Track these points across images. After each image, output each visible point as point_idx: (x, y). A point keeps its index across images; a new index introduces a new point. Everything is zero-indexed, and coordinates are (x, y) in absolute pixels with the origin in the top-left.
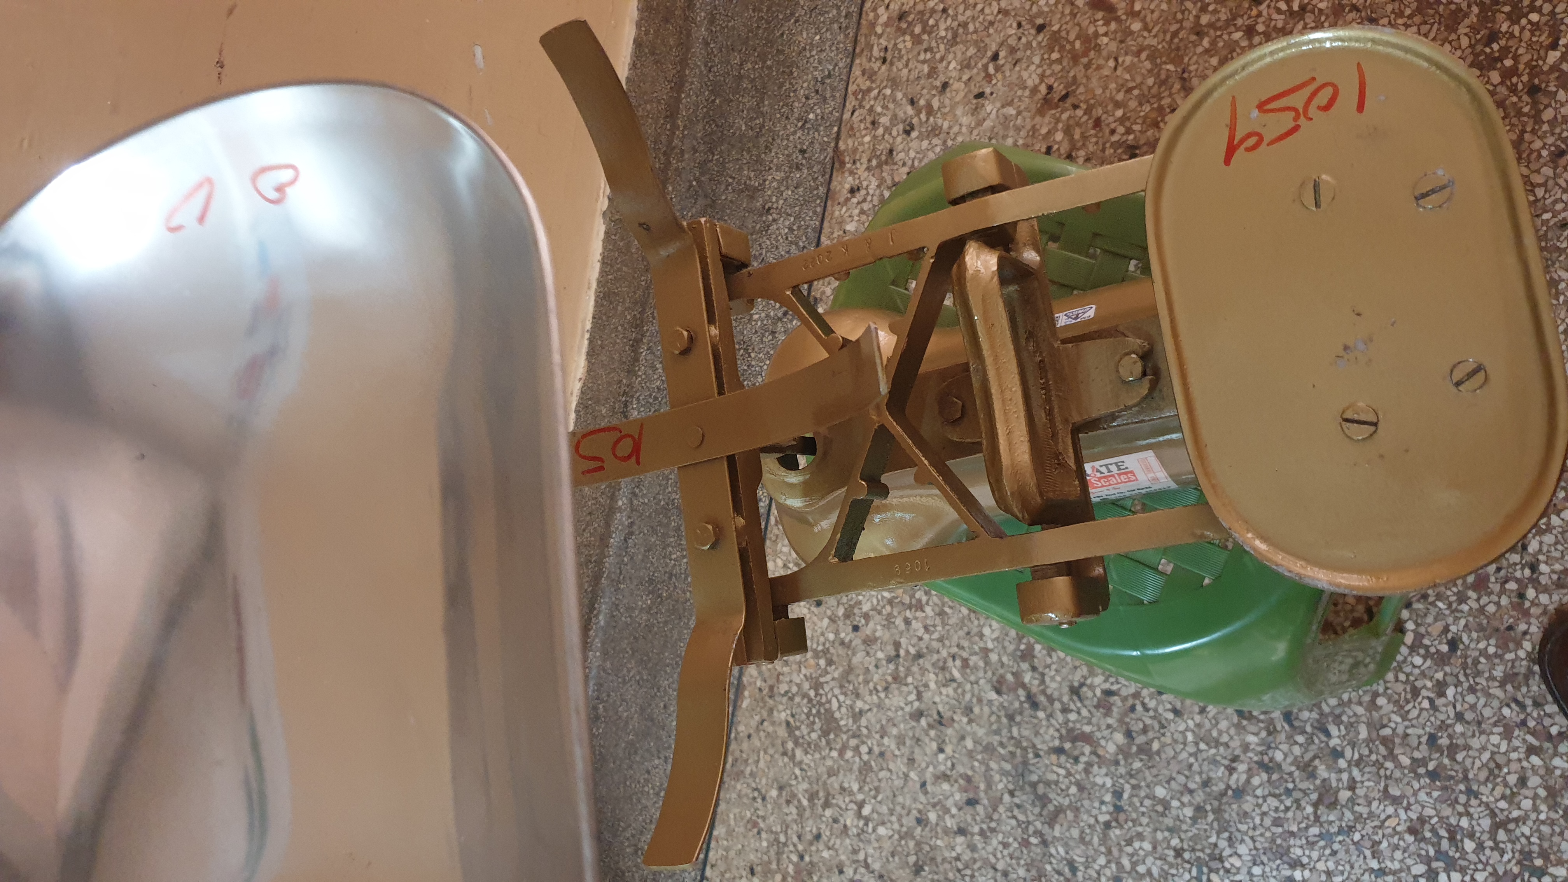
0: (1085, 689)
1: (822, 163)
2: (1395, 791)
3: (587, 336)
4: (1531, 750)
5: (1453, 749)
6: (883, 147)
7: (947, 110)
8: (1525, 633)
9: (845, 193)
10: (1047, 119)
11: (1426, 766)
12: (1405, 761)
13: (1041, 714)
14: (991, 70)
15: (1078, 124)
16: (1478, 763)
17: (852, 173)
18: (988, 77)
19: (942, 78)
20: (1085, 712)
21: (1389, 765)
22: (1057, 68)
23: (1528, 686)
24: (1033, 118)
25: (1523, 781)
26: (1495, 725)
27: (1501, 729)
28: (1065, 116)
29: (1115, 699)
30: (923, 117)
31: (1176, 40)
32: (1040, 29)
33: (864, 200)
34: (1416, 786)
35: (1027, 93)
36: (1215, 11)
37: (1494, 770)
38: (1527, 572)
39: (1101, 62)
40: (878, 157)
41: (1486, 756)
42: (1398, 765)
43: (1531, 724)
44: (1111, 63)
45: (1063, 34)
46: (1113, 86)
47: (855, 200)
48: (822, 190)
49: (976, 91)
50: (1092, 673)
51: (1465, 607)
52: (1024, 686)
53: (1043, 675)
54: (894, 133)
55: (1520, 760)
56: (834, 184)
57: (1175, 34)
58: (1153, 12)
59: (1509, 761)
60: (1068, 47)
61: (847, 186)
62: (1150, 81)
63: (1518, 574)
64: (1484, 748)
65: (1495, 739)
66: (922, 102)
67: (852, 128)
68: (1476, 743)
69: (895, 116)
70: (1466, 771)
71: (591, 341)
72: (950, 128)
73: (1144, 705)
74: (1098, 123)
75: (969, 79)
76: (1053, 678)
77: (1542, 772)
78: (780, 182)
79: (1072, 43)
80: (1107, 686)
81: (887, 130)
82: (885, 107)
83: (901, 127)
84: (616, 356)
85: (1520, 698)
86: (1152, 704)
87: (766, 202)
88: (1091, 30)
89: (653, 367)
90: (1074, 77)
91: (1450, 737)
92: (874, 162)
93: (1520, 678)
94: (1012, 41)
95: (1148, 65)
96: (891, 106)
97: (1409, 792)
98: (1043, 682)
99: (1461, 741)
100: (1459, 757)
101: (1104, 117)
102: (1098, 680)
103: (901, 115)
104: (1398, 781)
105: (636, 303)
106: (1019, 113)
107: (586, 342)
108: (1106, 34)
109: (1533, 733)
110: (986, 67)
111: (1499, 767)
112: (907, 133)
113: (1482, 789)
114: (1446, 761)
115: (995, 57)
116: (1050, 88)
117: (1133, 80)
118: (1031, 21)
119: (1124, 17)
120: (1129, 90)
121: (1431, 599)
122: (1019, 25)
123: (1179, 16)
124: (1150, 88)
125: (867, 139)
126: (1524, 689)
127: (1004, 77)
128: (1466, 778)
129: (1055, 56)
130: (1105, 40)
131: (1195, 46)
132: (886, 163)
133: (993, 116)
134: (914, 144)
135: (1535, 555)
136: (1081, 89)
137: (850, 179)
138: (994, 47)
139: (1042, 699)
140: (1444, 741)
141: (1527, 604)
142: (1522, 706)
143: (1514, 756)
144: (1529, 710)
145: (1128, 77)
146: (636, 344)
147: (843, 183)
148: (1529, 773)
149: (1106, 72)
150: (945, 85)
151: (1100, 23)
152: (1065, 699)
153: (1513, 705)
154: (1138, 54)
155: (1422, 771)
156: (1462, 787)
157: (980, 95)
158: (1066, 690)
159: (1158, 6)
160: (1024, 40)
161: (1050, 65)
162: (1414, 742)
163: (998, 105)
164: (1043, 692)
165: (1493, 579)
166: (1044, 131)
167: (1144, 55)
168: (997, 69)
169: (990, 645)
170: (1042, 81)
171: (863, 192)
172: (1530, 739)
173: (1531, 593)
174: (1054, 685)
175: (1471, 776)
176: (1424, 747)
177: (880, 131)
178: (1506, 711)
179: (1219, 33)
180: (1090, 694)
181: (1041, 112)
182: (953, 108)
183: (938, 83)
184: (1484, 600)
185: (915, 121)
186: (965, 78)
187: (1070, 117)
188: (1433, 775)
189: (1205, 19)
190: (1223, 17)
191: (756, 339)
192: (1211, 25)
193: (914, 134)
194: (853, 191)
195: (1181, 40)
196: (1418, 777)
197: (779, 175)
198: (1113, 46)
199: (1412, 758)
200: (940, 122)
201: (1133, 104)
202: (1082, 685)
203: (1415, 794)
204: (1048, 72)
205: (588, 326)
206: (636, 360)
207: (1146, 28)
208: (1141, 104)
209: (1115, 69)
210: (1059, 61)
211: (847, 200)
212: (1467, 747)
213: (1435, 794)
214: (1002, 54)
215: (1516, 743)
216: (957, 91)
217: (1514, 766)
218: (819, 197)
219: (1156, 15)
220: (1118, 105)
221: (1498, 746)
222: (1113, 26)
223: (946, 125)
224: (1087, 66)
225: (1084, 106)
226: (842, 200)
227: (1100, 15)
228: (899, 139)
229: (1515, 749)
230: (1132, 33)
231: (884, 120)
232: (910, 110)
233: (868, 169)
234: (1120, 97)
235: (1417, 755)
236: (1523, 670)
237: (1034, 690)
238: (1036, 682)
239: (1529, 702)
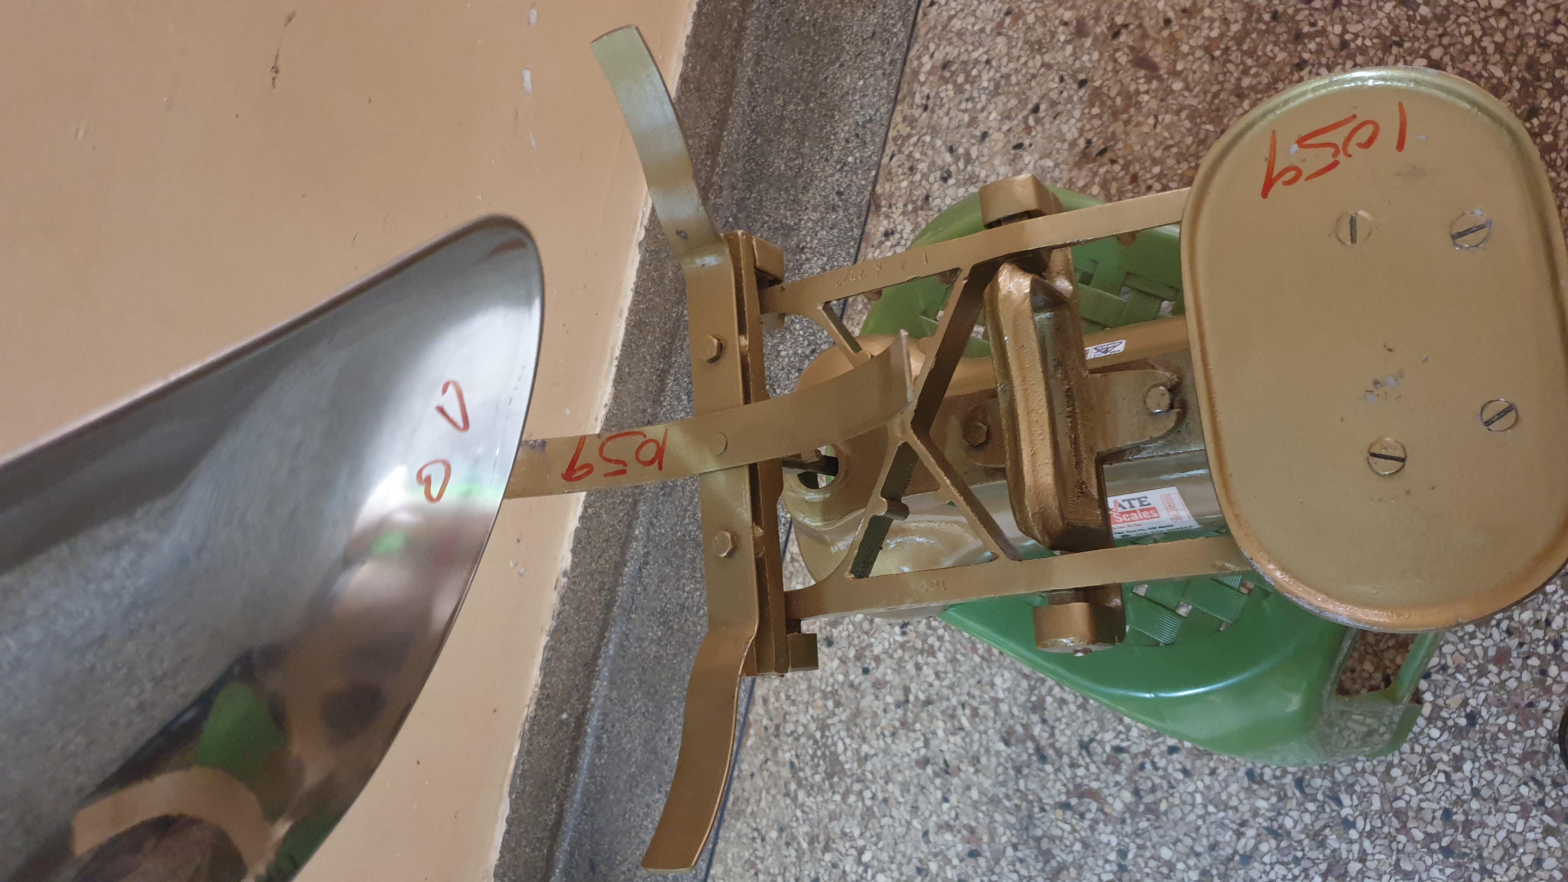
0: (1094, 744)
1: (858, 205)
2: (1406, 866)
3: (616, 363)
4: (1548, 831)
5: (1468, 826)
6: (919, 193)
7: (985, 159)
8: (1546, 711)
9: (879, 236)
10: (1084, 172)
11: (1440, 842)
12: (1419, 835)
13: (1049, 768)
14: (1031, 122)
15: (1115, 179)
16: (1493, 842)
17: (887, 216)
18: (1028, 129)
19: (982, 128)
20: (1093, 768)
21: (1402, 838)
22: (1096, 122)
23: (1547, 764)
24: (1070, 171)
25: (1538, 862)
26: (1512, 803)
27: (1518, 808)
28: (1102, 171)
29: (1124, 756)
30: (961, 164)
31: (1217, 101)
32: (1082, 83)
33: (898, 244)
34: (1429, 862)
35: (1066, 146)
36: (1257, 75)
37: (1510, 849)
38: (1550, 649)
39: (1141, 119)
40: (914, 202)
41: (1502, 834)
42: (1411, 839)
43: (1549, 804)
44: (1151, 121)
45: (1105, 90)
46: (1151, 143)
47: (888, 244)
48: (857, 232)
49: (1015, 142)
50: (1103, 729)
51: (1485, 681)
52: (1033, 738)
53: (1053, 728)
54: (931, 179)
55: (1536, 841)
56: (869, 226)
57: (1216, 95)
58: (1194, 72)
59: (1525, 841)
60: (1109, 103)
61: (882, 229)
62: (1189, 140)
63: (1541, 650)
64: (1500, 827)
65: (1512, 818)
66: (961, 150)
67: (890, 173)
68: (1492, 821)
69: (933, 163)
70: (1480, 849)
71: (619, 368)
72: (987, 176)
73: (1153, 764)
74: (1134, 179)
75: (1009, 131)
76: (1062, 732)
77: (1558, 854)
78: (816, 222)
79: (1113, 100)
80: (1116, 742)
81: (925, 176)
82: (924, 153)
83: (938, 174)
84: (643, 385)
85: (1539, 777)
86: (1162, 763)
87: (800, 241)
88: (1133, 87)
89: (679, 399)
90: (1114, 133)
91: (1466, 813)
92: (910, 207)
93: (1539, 756)
94: (1054, 95)
95: (1187, 124)
96: (930, 153)
97: (1421, 867)
98: (1052, 735)
99: (1476, 818)
100: (1474, 834)
101: (1141, 172)
102: (1108, 736)
103: (939, 162)
104: (1410, 855)
105: (665, 334)
106: (1057, 165)
107: (614, 370)
108: (1147, 92)
109: (1551, 813)
110: (1026, 119)
111: (1515, 846)
112: (945, 180)
113: (1498, 869)
114: (1460, 838)
115: (1036, 109)
116: (1089, 142)
117: (1172, 138)
118: (1074, 76)
119: (1166, 76)
120: (1168, 148)
121: (1450, 671)
122: (1062, 79)
123: (1221, 78)
124: (1188, 147)
125: (904, 184)
126: (1543, 768)
127: (1044, 130)
128: (1480, 856)
129: (1095, 111)
130: (1146, 97)
131: (1235, 108)
132: (922, 208)
133: (1031, 167)
134: (951, 192)
135: (1558, 632)
136: (1120, 145)
137: (885, 222)
138: (1035, 100)
139: (1050, 752)
140: (1459, 817)
141: (1549, 681)
142: (1541, 785)
143: (1530, 836)
144: (1548, 789)
145: (1166, 134)
146: (663, 375)
147: (878, 226)
148: (1546, 854)
149: (1146, 129)
150: (985, 135)
151: (1142, 81)
152: (1074, 753)
153: (1531, 784)
154: (1178, 112)
155: (1435, 846)
156: (1476, 865)
157: (1019, 146)
158: (1075, 744)
159: (1201, 66)
160: (1065, 94)
161: (1090, 120)
162: (1429, 818)
163: (1037, 156)
164: (1052, 746)
165: (1514, 654)
166: (1081, 184)
167: (1184, 115)
168: (1038, 121)
169: (1001, 695)
170: (1081, 135)
171: (897, 236)
172: (1547, 819)
173: (1553, 670)
174: (1063, 739)
175: (1485, 854)
176: (1438, 822)
177: (918, 177)
178: (1524, 790)
179: (1259, 96)
180: (1099, 750)
181: (1078, 165)
182: (991, 157)
183: (978, 133)
184: (1505, 675)
185: (953, 168)
186: (1005, 128)
187: (1107, 172)
188: (1447, 851)
189: (1246, 82)
190: (1265, 81)
191: (782, 375)
192: (1252, 88)
193: (951, 181)
194: (887, 234)
195: (1221, 101)
196: (1431, 852)
197: (815, 216)
198: (1154, 104)
199: (1425, 833)
200: (977, 170)
201: (1171, 162)
202: (1092, 740)
203: (1428, 869)
204: (1088, 127)
205: (617, 353)
206: (662, 390)
207: (1187, 88)
208: (1179, 163)
209: (1155, 126)
210: (1099, 116)
211: (881, 243)
212: (1483, 825)
213: (1449, 871)
214: (1043, 107)
215: (1533, 822)
216: (996, 141)
217: (1530, 847)
218: (853, 239)
219: (1198, 75)
220: (1155, 162)
221: (1514, 825)
222: (1155, 84)
223: (983, 174)
224: (1126, 123)
225: (1121, 161)
226: (876, 243)
227: (1142, 73)
228: (936, 186)
229: (1532, 829)
230: (1172, 92)
231: (922, 166)
232: (948, 158)
233: (904, 213)
234: (1158, 154)
235: (1431, 829)
236: (1542, 749)
237: (1043, 743)
238: (1046, 735)
239: (1548, 781)
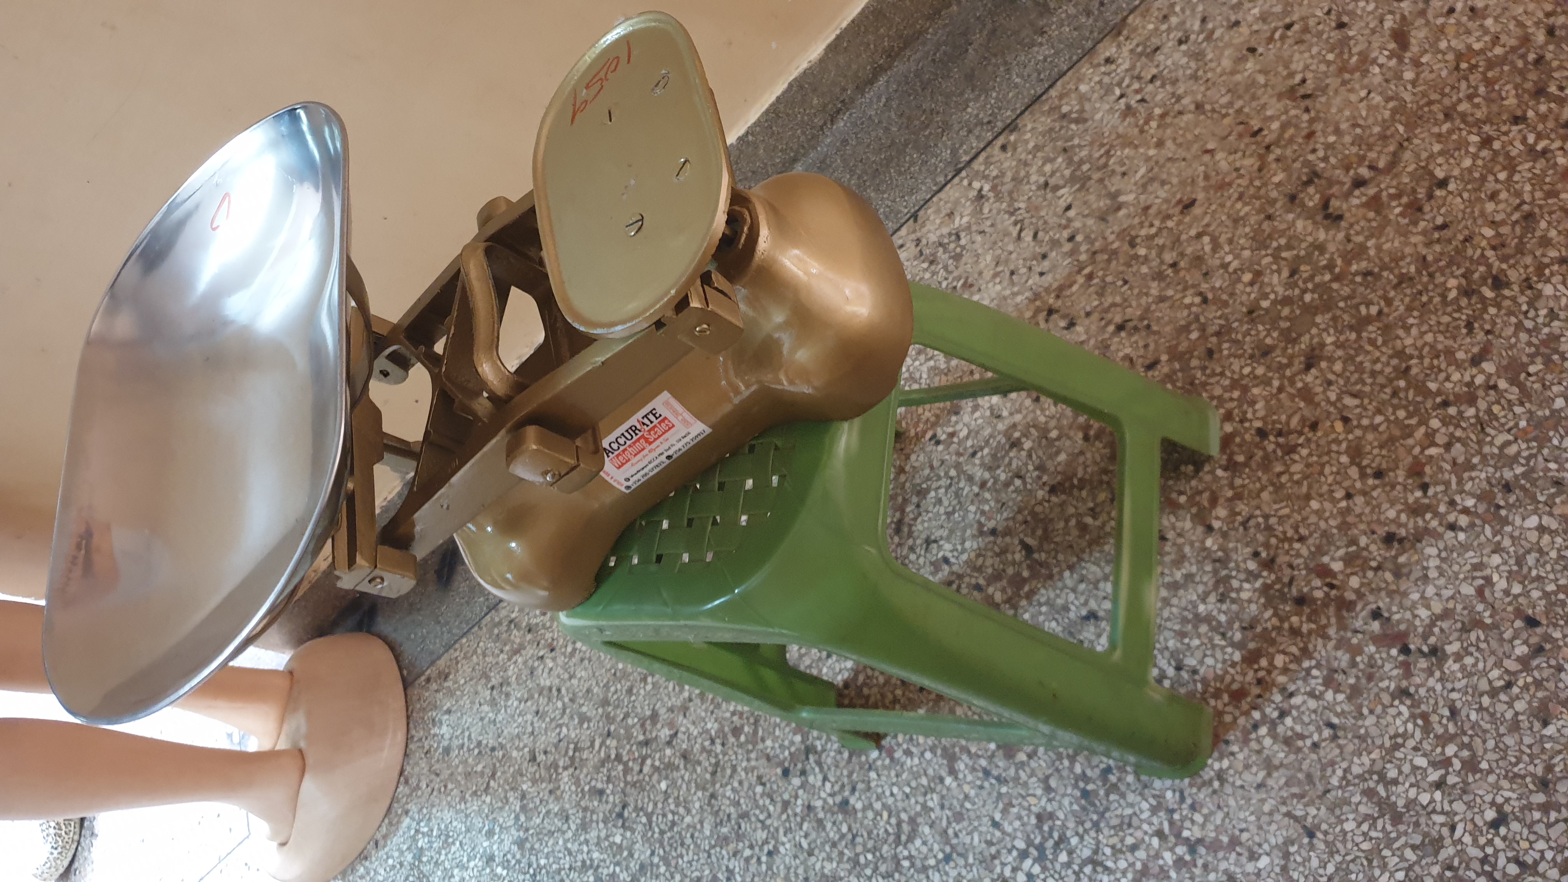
0: (935, 545)
1: (1106, 23)
2: (1053, 783)
3: (838, 32)
4: (1160, 834)
5: (1114, 788)
6: (1155, 41)
7: (1221, 44)
8: (1233, 754)
9: (1101, 58)
10: (1280, 106)
11: (1087, 784)
12: (1078, 769)
13: (896, 539)
14: (1277, 35)
15: (1296, 127)
16: (1119, 812)
17: (1119, 46)
18: (1271, 39)
19: (1240, 17)
20: (921, 560)
21: (1066, 763)
22: (1323, 67)
23: (1199, 790)
24: (1271, 96)
25: (1134, 848)
26: (1154, 796)
27: (1154, 802)
28: (1293, 112)
29: (946, 568)
30: (1201, 37)
31: (1426, 109)
32: (1341, 26)
33: (1109, 74)
34: (1069, 791)
35: (1285, 73)
36: (1478, 106)
37: (1126, 824)
38: (1275, 714)
39: (1357, 86)
40: (1145, 47)
41: (1129, 811)
42: (1071, 769)
43: (1176, 816)
44: (1363, 93)
45: (1352, 42)
46: (1347, 113)
47: (1103, 69)
48: (1090, 44)
49: (1253, 44)
50: (948, 539)
51: (1212, 702)
52: (903, 511)
53: (920, 514)
54: (1172, 36)
55: (1146, 833)
56: (1101, 45)
57: (1430, 103)
58: (1432, 71)
59: (1139, 828)
60: (1346, 56)
61: (1108, 54)
62: (1377, 130)
63: (1268, 710)
64: (1132, 805)
65: (1145, 805)
66: (1210, 26)
67: (1147, 10)
68: (1131, 797)
69: (1183, 23)
70: (1107, 809)
71: (838, 38)
72: (1211, 61)
73: (959, 587)
74: (1310, 135)
75: (1257, 32)
76: (923, 521)
77: (1152, 853)
78: (1068, 16)
79: (1351, 55)
80: (949, 555)
81: (1169, 30)
82: (1183, 10)
83: (1180, 34)
84: (854, 67)
85: (1186, 794)
86: (964, 591)
87: (1046, 25)
88: (1373, 55)
89: (879, 98)
90: (1327, 85)
91: (1119, 779)
92: (1140, 49)
93: (1199, 781)
94: (1312, 22)
95: (1387, 114)
96: (1188, 12)
97: (1061, 790)
98: (915, 519)
99: (1123, 788)
100: (1112, 797)
101: (1319, 134)
102: (948, 546)
103: (1188, 25)
104: (1061, 777)
105: (900, 37)
106: (1266, 86)
107: (833, 37)
108: (1381, 66)
109: (1172, 823)
110: (1276, 29)
111: (1130, 825)
112: (1180, 42)
113: (1106, 831)
114: (1102, 792)
115: (1289, 27)
116: (1304, 81)
117: (1365, 119)
118: (1339, 15)
119: (1407, 61)
120: (1355, 125)
121: (1197, 677)
122: (1329, 13)
123: (1447, 90)
124: (1371, 135)
125: (1151, 27)
126: (1194, 790)
127: (1280, 49)
128: (1102, 815)
129: (1330, 57)
130: (1377, 70)
131: (1435, 124)
132: (1147, 56)
133: (1246, 74)
134: (1177, 56)
135: (1292, 707)
136: (1323, 99)
137: (1114, 50)
138: (1295, 17)
139: (906, 529)
140: (1113, 778)
141: (1253, 736)
142: (1182, 799)
143: (1145, 827)
144: (1184, 806)
145: (1364, 113)
146: (878, 71)
147: (1108, 49)
148: (1144, 846)
149: (1353, 98)
150: (1237, 23)
151: (1386, 53)
152: (918, 542)
153: (1177, 794)
154: (1388, 99)
155: (1081, 784)
156: (1095, 817)
157: (1252, 50)
158: (924, 536)
159: (1441, 69)
160: (1320, 27)
161: (1320, 62)
162: (1094, 763)
163: (1258, 67)
164: (910, 526)
165: (1249, 699)
166: (1269, 113)
167: (1391, 104)
168: (1283, 38)
169: (907, 468)
170: (1303, 71)
171: (1113, 67)
172: (1166, 826)
173: (1263, 730)
174: (920, 527)
175: (1107, 815)
176: (1097, 771)
177: (1164, 27)
178: (1169, 794)
179: (1462, 126)
180: (934, 552)
181: (1280, 96)
182: (1227, 46)
183: (1233, 18)
184: (1229, 709)
185: (1193, 37)
186: (1255, 27)
187: (1297, 116)
188: (1085, 794)
189: (1463, 107)
190: (1479, 115)
191: (956, 127)
192: (1463, 116)
193: (1184, 47)
194: (1108, 61)
195: (1430, 111)
196: (1076, 786)
197: (1072, 11)
198: (1378, 79)
199: (1084, 772)
200: (1209, 50)
201: (1348, 139)
202: (935, 541)
203: (1064, 795)
204: (1313, 67)
205: (844, 25)
206: (871, 82)
207: (1414, 83)
208: (1352, 144)
209: (1362, 100)
210: (1329, 63)
211: (1099, 65)
212: (1123, 796)
213: (1075, 807)
214: (1296, 27)
215: (1155, 820)
216: (1240, 34)
217: (1139, 834)
218: (1083, 48)
219: (1433, 76)
220: (1337, 131)
221: (1142, 812)
222: (1393, 62)
223: (1210, 56)
224: (1344, 83)
225: (1313, 114)
226: (1095, 62)
227: (1392, 46)
228: (1170, 44)
229: (1151, 824)
230: (1401, 78)
231: (1174, 20)
232: (1197, 26)
233: (1132, 51)
234: (1344, 126)
235: (1089, 773)
236: (1206, 777)
237: (907, 520)
238: (911, 516)
239: (1189, 801)
